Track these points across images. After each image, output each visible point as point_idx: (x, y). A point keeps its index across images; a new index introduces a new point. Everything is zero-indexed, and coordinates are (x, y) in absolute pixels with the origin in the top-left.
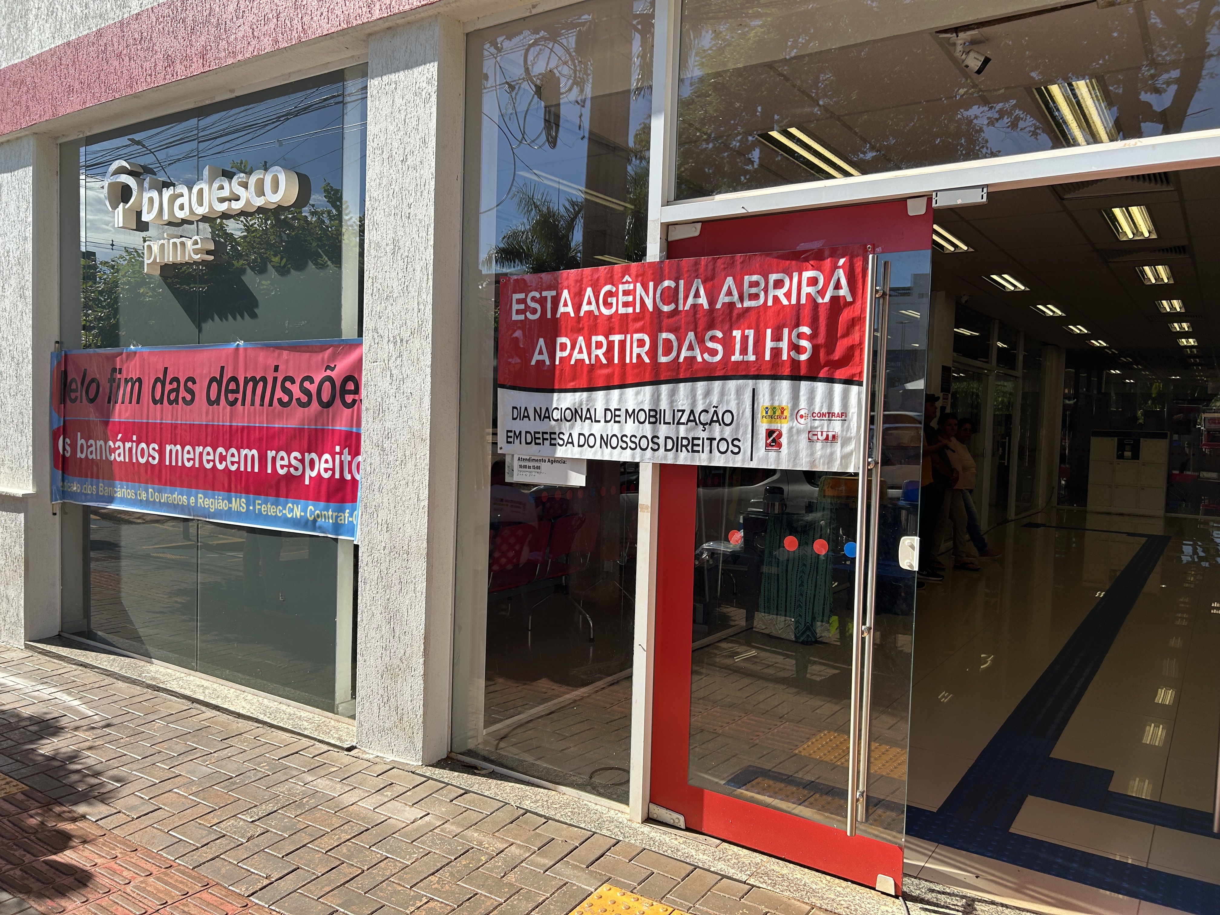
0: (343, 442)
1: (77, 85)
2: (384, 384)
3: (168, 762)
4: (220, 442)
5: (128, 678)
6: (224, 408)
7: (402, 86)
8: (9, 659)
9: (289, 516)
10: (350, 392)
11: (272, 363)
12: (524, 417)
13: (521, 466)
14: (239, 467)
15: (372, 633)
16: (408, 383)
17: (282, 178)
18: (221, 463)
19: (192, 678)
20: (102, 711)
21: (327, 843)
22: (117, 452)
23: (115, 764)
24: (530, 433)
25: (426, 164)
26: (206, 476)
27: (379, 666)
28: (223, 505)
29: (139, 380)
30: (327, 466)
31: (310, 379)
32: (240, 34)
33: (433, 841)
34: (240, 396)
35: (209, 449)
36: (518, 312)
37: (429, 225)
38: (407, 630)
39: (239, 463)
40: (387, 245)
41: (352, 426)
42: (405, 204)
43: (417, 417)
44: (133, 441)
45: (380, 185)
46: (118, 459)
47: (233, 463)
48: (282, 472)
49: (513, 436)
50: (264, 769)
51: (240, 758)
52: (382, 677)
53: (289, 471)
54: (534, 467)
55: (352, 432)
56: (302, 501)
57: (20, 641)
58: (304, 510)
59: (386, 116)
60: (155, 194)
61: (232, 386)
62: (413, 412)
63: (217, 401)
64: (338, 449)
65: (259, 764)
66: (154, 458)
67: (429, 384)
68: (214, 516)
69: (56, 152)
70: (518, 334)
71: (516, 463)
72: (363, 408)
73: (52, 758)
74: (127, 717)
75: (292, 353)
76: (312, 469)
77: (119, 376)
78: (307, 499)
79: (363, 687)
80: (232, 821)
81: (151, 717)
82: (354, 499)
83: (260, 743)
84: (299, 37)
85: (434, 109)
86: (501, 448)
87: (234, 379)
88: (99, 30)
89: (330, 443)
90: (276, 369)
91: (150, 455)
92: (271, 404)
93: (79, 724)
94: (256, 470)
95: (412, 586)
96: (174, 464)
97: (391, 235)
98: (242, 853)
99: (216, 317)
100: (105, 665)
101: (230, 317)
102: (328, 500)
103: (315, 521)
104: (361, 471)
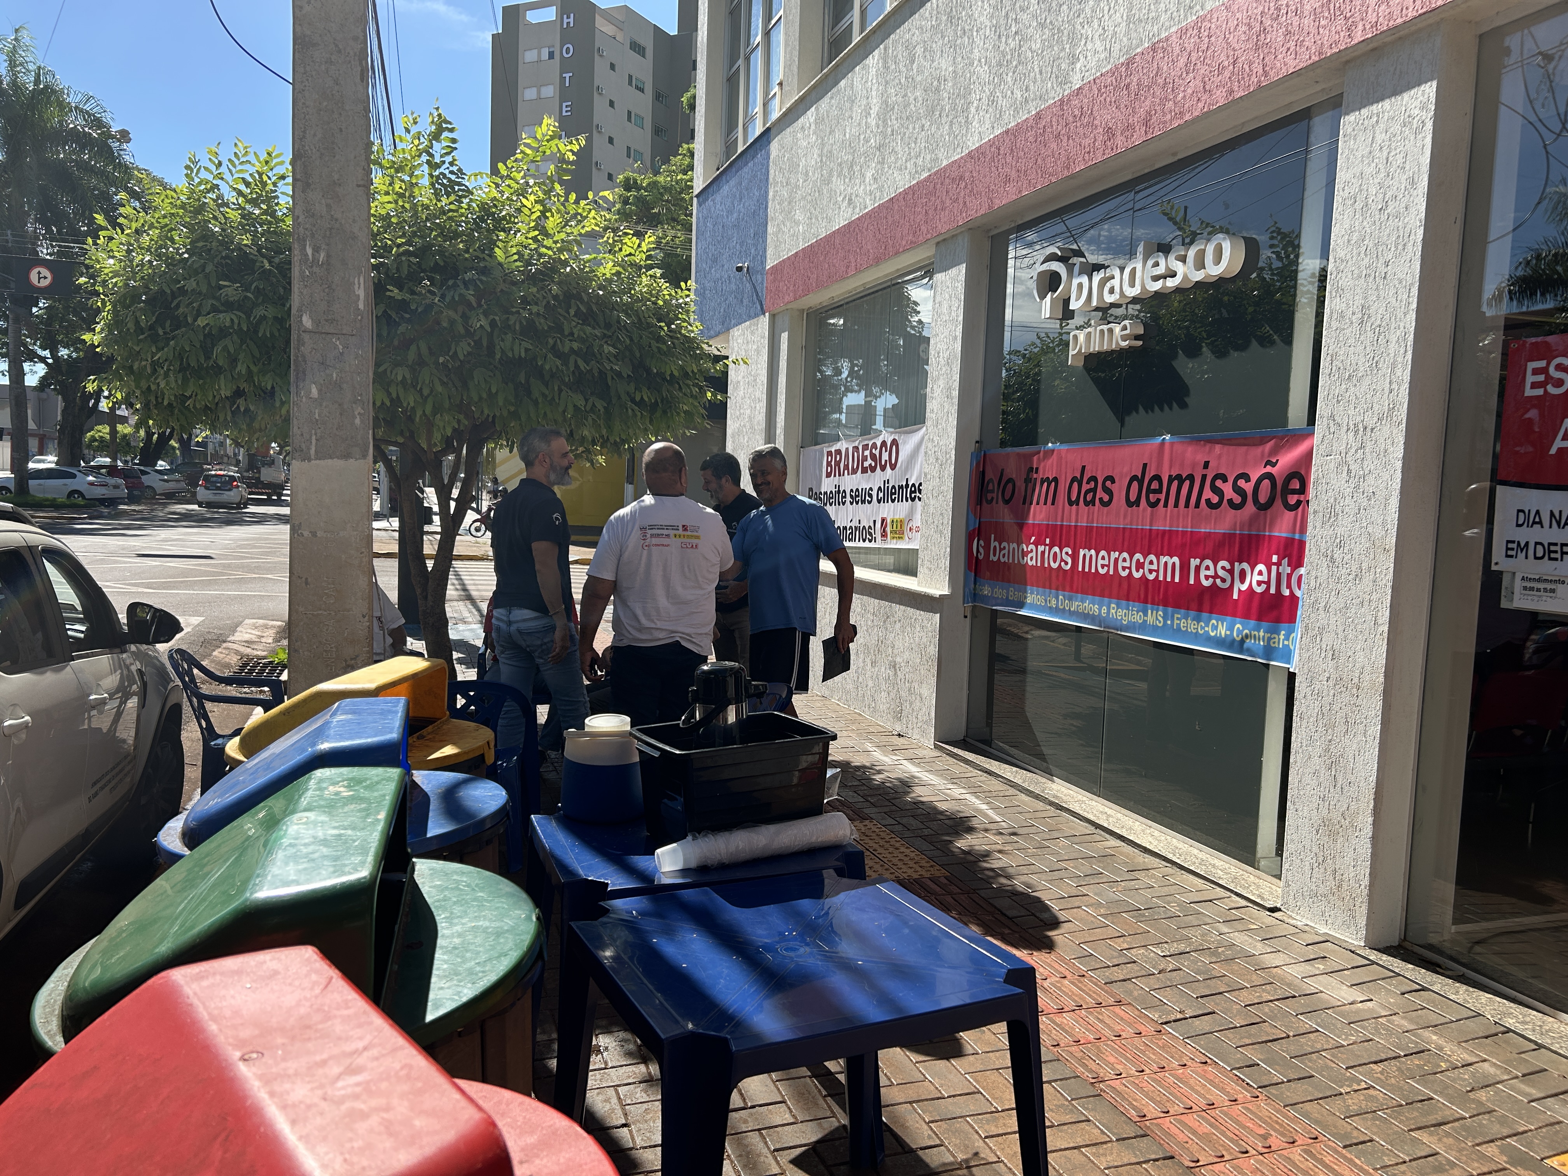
0: (1281, 552)
1: (1014, 174)
2: (1339, 482)
3: (1075, 880)
4: (1138, 548)
5: (1031, 792)
6: (1144, 510)
7: (1386, 118)
8: (921, 756)
9: (1212, 634)
10: (1294, 492)
11: (1201, 458)
12: (1534, 523)
13: (1525, 588)
14: (1157, 576)
15: (1307, 779)
16: (1371, 480)
17: (1227, 246)
18: (1137, 571)
19: (1094, 803)
20: (1009, 819)
21: (1247, 997)
22: (1030, 556)
23: (1024, 870)
24: (1541, 544)
25: (1412, 210)
26: (1120, 585)
27: (1315, 818)
28: (1137, 617)
29: (1056, 480)
30: (1260, 578)
31: (1246, 477)
32: (1190, 91)
33: (1376, 1029)
34: (1162, 497)
35: (1125, 555)
36: (1534, 385)
37: (1412, 284)
38: (1353, 779)
39: (1157, 571)
40: (1353, 314)
41: (1294, 532)
42: (1381, 261)
43: (1380, 521)
44: (1046, 545)
45: (1349, 241)
46: (1030, 563)
47: (1151, 571)
48: (1206, 583)
49: (1515, 548)
50: (1174, 909)
51: (1148, 894)
52: (1317, 832)
53: (1214, 582)
54: (1545, 590)
55: (1293, 539)
56: (1229, 618)
57: (930, 742)
58: (1231, 628)
59: (1363, 156)
60: (1085, 279)
61: (1155, 485)
62: (1375, 515)
63: (1137, 503)
64: (1275, 558)
65: (1169, 903)
66: (1066, 563)
67: (1399, 480)
68: (1127, 628)
69: (987, 245)
70: (1533, 414)
71: (1518, 584)
72: (1311, 510)
73: (968, 853)
74: (1033, 830)
75: (1226, 447)
76: (1242, 581)
77: (1035, 476)
78: (1234, 615)
79: (1292, 840)
80: (1142, 951)
81: (1055, 834)
82: (1292, 619)
83: (1168, 883)
84: (1259, 81)
85: (1429, 141)
86: (1496, 564)
87: (1157, 478)
88: (1038, 113)
89: (1265, 552)
90: (1206, 465)
91: (1062, 560)
92: (1197, 506)
93: (989, 826)
94: (1177, 580)
95: (1361, 727)
96: (1087, 570)
97: (1359, 301)
98: (1153, 982)
99: (1141, 409)
100: (1008, 775)
101: (1156, 408)
102: (1260, 619)
103: (1242, 641)
104: (1303, 585)
